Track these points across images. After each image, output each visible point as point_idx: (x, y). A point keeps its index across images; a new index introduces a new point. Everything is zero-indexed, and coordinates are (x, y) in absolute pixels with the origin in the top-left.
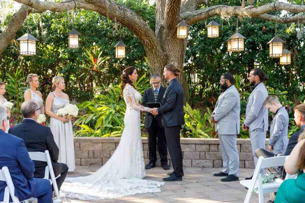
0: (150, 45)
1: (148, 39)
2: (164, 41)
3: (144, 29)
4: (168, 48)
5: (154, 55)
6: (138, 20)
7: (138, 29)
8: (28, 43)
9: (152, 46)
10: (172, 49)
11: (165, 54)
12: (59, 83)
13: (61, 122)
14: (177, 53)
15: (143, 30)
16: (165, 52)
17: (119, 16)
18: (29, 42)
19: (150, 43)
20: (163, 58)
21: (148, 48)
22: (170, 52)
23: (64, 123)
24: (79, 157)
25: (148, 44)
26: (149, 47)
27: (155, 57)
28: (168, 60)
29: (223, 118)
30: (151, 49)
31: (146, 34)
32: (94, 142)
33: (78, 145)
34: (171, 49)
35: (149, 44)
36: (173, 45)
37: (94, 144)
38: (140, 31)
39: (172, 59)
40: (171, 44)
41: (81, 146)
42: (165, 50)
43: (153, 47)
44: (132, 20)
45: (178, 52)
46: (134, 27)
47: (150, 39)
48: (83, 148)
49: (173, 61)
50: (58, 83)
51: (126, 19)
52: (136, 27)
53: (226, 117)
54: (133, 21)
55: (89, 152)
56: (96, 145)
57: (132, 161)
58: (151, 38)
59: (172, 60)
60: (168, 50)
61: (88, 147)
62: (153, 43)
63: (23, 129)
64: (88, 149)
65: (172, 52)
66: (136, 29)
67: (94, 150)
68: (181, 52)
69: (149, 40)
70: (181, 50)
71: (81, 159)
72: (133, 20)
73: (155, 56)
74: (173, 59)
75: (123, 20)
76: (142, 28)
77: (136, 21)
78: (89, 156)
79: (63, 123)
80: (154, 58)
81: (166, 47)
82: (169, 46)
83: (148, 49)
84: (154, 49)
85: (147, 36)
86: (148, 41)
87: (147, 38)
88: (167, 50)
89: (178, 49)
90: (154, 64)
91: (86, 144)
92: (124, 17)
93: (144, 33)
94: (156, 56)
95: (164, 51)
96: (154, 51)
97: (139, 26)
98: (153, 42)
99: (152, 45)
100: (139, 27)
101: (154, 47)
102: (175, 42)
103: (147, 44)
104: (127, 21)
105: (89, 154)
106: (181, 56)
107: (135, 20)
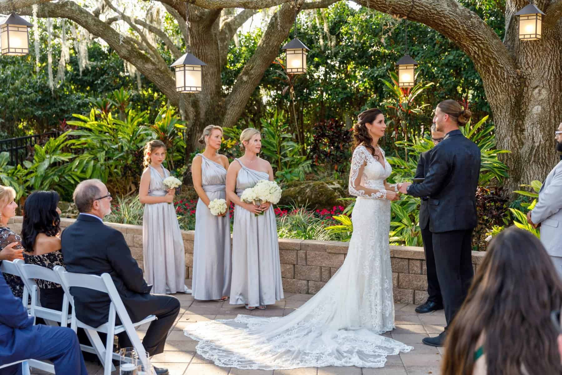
0: (482, 57)
1: (476, 44)
2: (519, 47)
3: (462, 26)
4: (525, 60)
5: (492, 77)
6: (448, 8)
7: (450, 27)
8: (185, 70)
9: (487, 59)
10: (535, 61)
11: (517, 74)
12: (250, 141)
13: (249, 212)
14: (547, 70)
15: (461, 28)
16: (519, 69)
17: (399, 4)
18: (187, 68)
19: (482, 52)
20: (513, 82)
21: (480, 63)
22: (530, 69)
23: (256, 215)
24: (304, 278)
25: (478, 55)
26: (481, 61)
27: (495, 81)
28: (526, 86)
29: (548, 218)
30: (484, 65)
31: (470, 35)
32: (330, 251)
33: (304, 255)
34: (533, 63)
35: (480, 55)
36: (537, 54)
37: (330, 255)
38: (455, 30)
39: (535, 83)
40: (532, 51)
41: (308, 257)
42: (519, 65)
43: (490, 62)
44: (432, 10)
45: (549, 69)
46: (440, 23)
47: (481, 45)
48: (312, 261)
49: (537, 87)
50: (248, 141)
51: (418, 8)
52: (442, 22)
53: (555, 217)
54: (436, 12)
55: (323, 270)
56: (334, 257)
57: (361, 297)
58: (482, 43)
59: (534, 85)
60: (525, 66)
61: (319, 260)
62: (487, 53)
63: (74, 232)
64: (319, 263)
65: (534, 70)
66: (444, 26)
67: (330, 266)
68: (557, 68)
69: (479, 47)
70: (557, 63)
71: (308, 281)
72: (436, 10)
73: (495, 79)
74: (537, 84)
75: (410, 12)
76: (458, 25)
77: (442, 11)
78: (321, 277)
79: (253, 215)
80: (495, 84)
81: (522, 59)
82: (527, 56)
83: (479, 65)
84: (492, 65)
85: (474, 40)
86: (477, 49)
87: (473, 43)
88: (523, 65)
89: (549, 61)
90: (496, 94)
91: (316, 254)
92: (412, 6)
93: (464, 33)
94: (498, 78)
95: (516, 67)
96: (491, 69)
97: (451, 21)
98: (488, 50)
99: (486, 57)
100: (452, 23)
101: (492, 61)
102: (541, 48)
103: (476, 56)
104: (422, 13)
105: (321, 273)
106: (555, 75)
107: (439, 10)
